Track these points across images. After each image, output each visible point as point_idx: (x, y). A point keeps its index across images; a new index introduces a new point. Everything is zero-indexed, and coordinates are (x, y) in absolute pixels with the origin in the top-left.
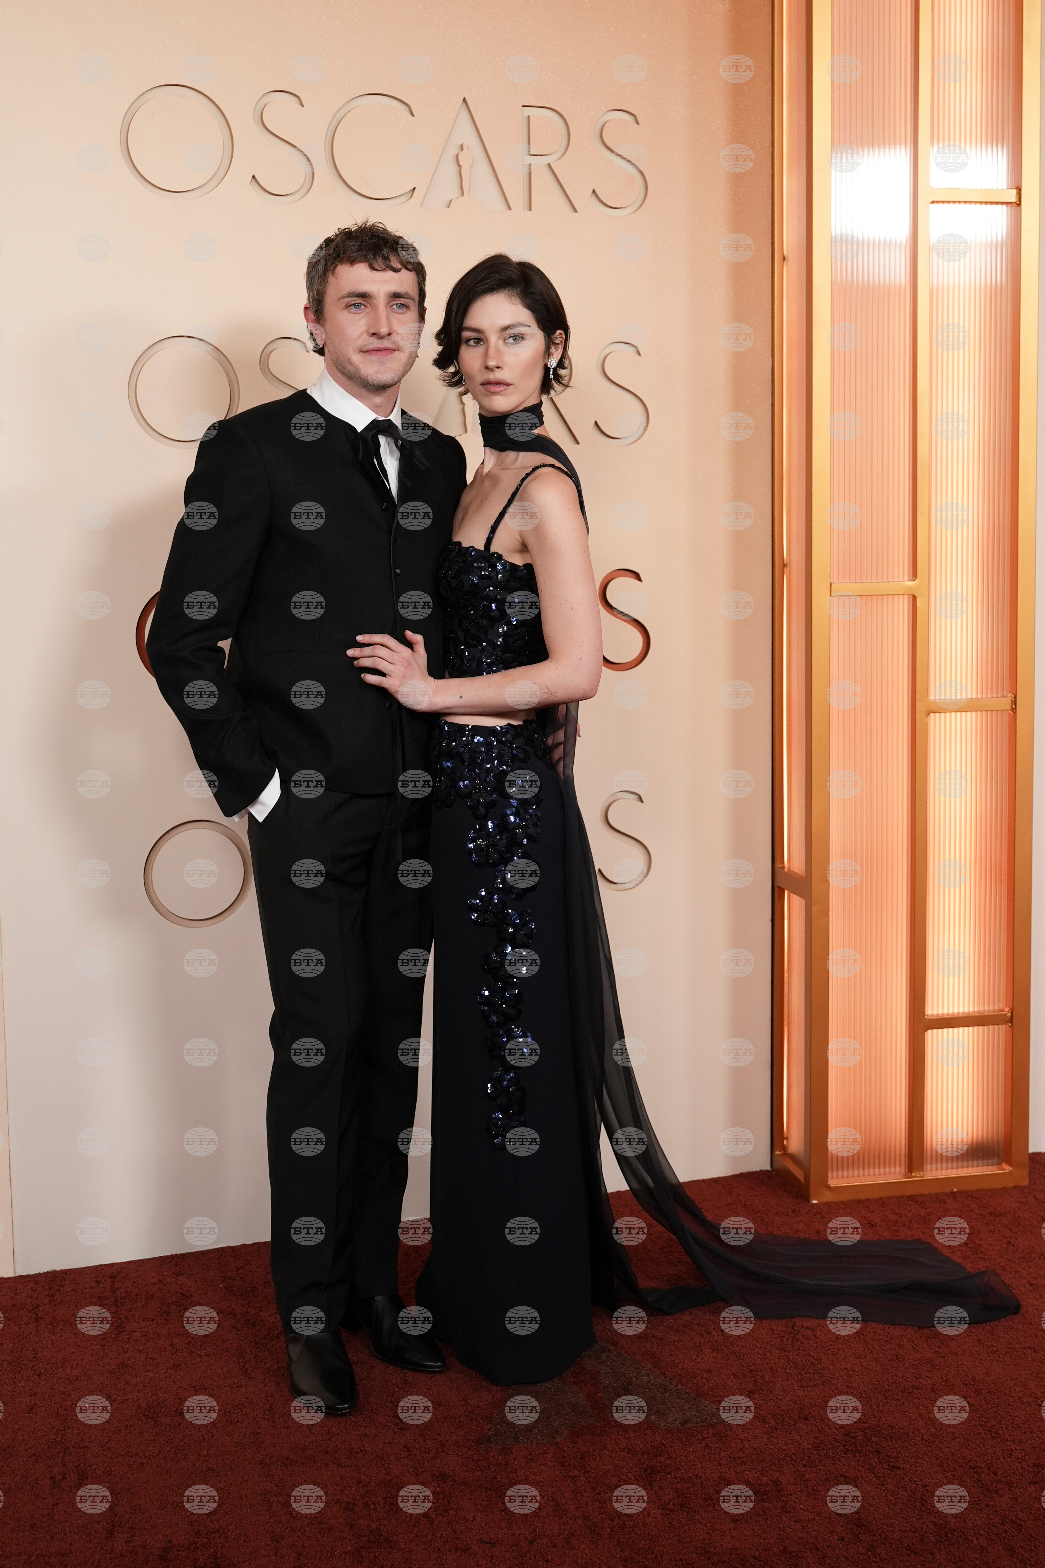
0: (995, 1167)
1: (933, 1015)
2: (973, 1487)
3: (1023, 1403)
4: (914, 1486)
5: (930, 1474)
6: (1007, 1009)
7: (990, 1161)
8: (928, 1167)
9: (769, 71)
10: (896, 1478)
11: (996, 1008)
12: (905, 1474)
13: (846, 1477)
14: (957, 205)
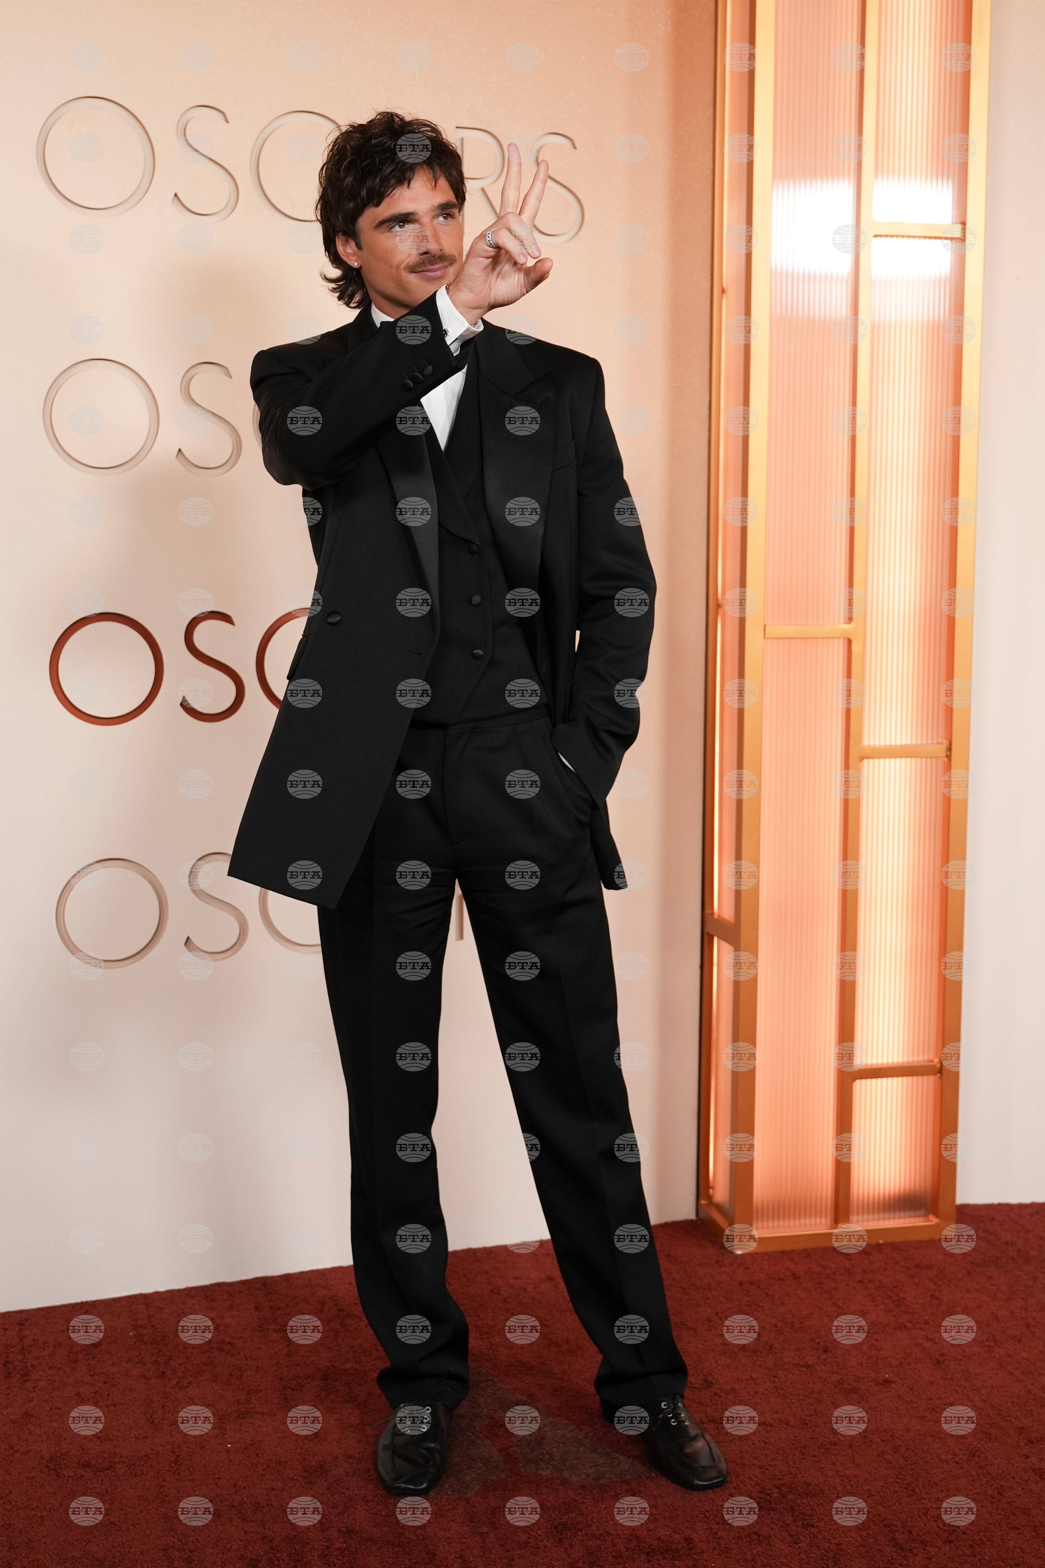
0: (922, 1219)
2: (887, 1545)
3: (940, 1460)
4: (828, 1544)
5: (844, 1532)
6: (936, 1060)
7: (918, 1213)
8: (854, 1218)
9: (711, 97)
10: (810, 1537)
11: (926, 1058)
12: (819, 1532)
13: (759, 1535)
14: (900, 239)
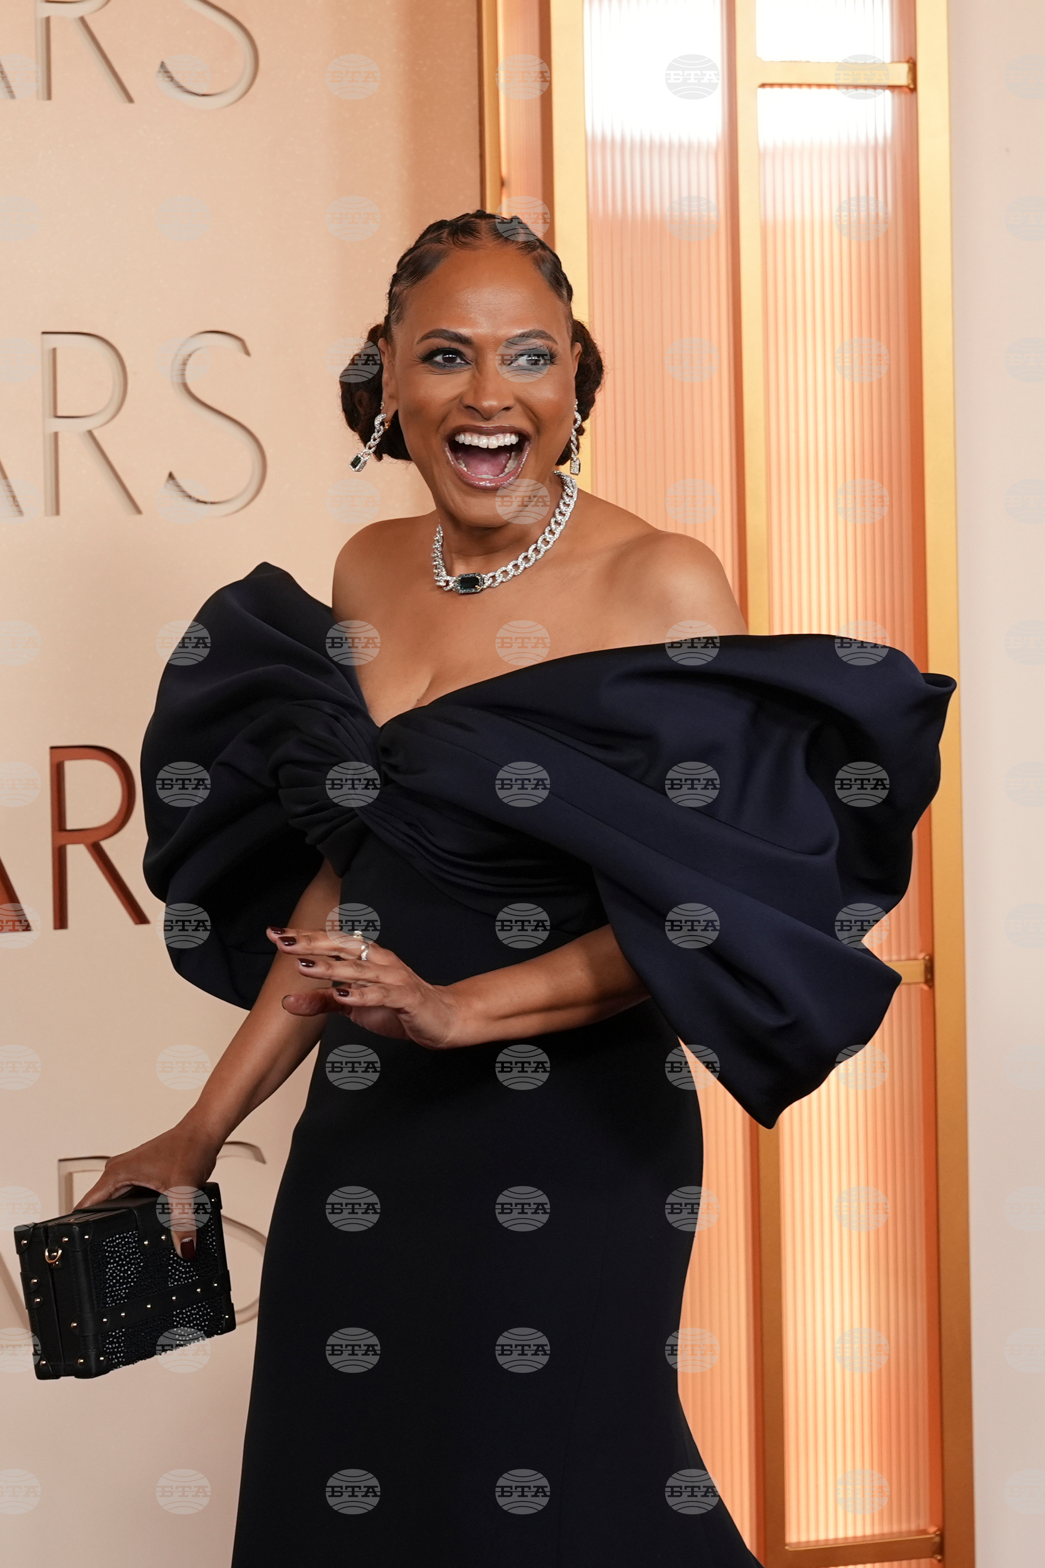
1: (799, 1543)
6: (932, 1529)
11: (913, 1527)
14: (805, 90)
